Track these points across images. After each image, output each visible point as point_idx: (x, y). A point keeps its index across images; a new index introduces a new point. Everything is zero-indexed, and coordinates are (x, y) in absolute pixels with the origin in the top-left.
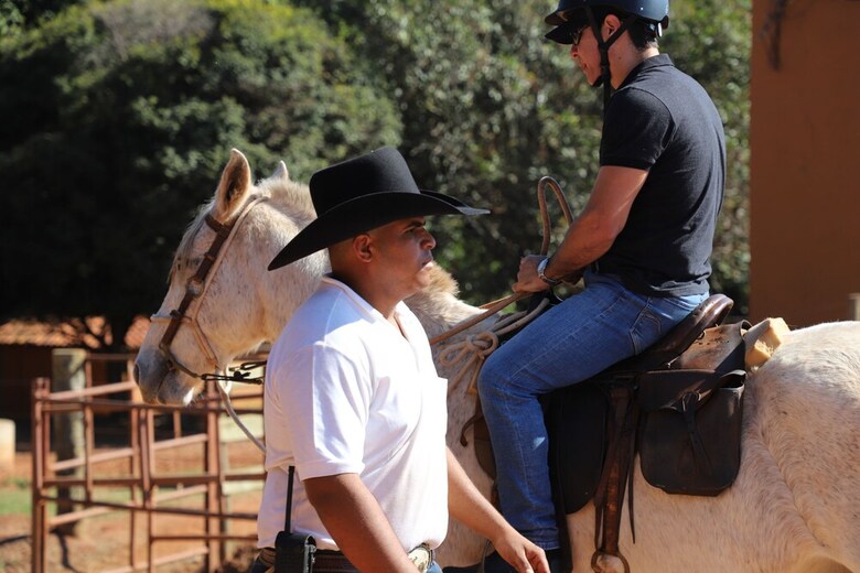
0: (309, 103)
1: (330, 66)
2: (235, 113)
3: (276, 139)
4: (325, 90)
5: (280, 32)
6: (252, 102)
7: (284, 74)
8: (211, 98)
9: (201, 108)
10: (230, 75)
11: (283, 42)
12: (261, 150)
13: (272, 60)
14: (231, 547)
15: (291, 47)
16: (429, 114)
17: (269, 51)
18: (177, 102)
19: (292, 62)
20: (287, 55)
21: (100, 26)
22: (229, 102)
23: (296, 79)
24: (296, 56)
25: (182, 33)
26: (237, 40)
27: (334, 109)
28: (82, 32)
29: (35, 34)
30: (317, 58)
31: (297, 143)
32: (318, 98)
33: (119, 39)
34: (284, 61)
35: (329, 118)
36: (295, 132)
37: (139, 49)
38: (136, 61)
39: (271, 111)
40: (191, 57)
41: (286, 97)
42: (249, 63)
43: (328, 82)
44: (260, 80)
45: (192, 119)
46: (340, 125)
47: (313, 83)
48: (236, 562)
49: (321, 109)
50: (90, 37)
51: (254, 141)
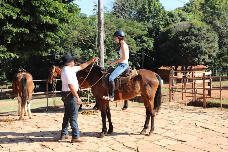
0: (204, 35)
1: (208, 30)
2: (193, 38)
3: (199, 41)
4: (207, 33)
5: (200, 26)
6: (196, 36)
7: (201, 32)
8: (190, 36)
9: (189, 37)
10: (193, 32)
11: (201, 27)
12: (197, 42)
13: (199, 30)
14: (196, 98)
15: (202, 28)
16: (223, 36)
17: (199, 29)
18: (185, 36)
19: (202, 30)
20: (201, 29)
21: (175, 27)
22: (193, 36)
23: (202, 32)
24: (203, 29)
25: (186, 27)
26: (194, 27)
27: (208, 36)
28: (172, 28)
29: (166, 29)
30: (206, 29)
31: (202, 41)
32: (206, 35)
33: (177, 29)
34: (201, 30)
35: (207, 38)
36: (202, 40)
37: (180, 30)
38: (180, 31)
39: (199, 37)
40: (187, 30)
41: (201, 35)
42: (196, 31)
43: (207, 32)
44: (197, 33)
45: (187, 39)
46: (209, 38)
47: (205, 33)
48: (197, 100)
49: (206, 36)
50: (173, 28)
51: (196, 41)
